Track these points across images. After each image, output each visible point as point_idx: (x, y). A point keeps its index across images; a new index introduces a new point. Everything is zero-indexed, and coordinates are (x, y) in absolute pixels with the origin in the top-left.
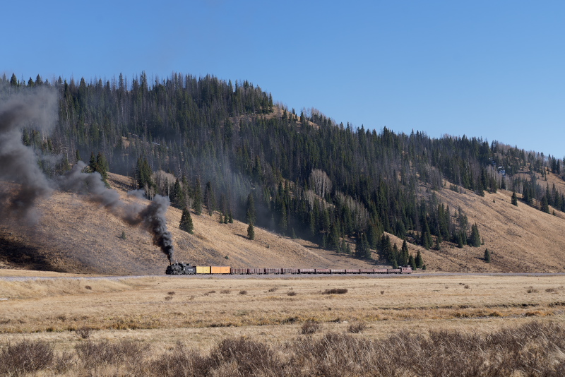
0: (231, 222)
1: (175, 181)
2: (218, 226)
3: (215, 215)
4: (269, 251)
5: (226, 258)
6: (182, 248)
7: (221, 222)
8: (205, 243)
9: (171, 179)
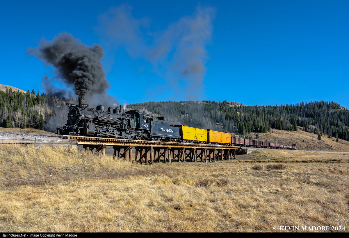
0: (331, 137)
1: (315, 127)
2: (328, 138)
3: (327, 136)
4: (343, 145)
5: (331, 146)
6: (319, 144)
7: (328, 137)
8: (325, 143)
9: (314, 127)
